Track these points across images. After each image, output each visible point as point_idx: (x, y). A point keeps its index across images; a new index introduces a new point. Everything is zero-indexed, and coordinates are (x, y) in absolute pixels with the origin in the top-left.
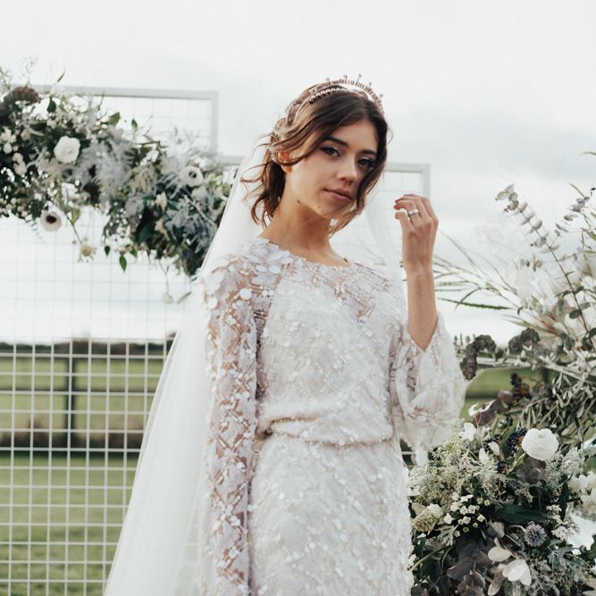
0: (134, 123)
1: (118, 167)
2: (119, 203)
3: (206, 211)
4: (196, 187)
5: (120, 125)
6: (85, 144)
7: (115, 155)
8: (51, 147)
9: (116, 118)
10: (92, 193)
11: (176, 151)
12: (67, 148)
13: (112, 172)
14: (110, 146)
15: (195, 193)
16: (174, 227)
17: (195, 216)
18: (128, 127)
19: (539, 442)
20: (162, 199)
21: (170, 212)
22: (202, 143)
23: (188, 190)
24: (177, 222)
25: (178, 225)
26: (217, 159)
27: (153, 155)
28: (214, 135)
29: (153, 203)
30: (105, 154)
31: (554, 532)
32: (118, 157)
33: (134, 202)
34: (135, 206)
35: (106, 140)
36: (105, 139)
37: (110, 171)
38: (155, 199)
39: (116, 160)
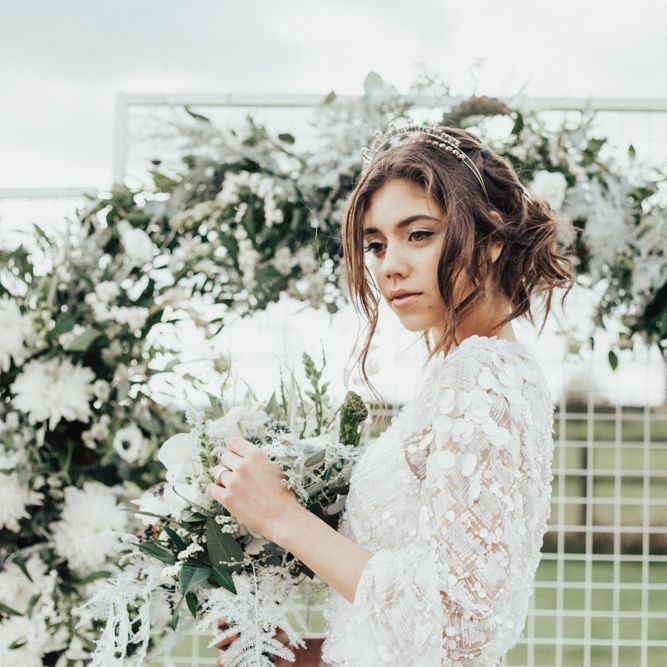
0: (632, 151)
5: (606, 153)
6: (571, 181)
7: (613, 199)
10: (581, 256)
13: (608, 225)
14: (605, 185)
30: (599, 199)
32: (618, 202)
33: (645, 270)
35: (601, 179)
36: (598, 174)
39: (615, 206)
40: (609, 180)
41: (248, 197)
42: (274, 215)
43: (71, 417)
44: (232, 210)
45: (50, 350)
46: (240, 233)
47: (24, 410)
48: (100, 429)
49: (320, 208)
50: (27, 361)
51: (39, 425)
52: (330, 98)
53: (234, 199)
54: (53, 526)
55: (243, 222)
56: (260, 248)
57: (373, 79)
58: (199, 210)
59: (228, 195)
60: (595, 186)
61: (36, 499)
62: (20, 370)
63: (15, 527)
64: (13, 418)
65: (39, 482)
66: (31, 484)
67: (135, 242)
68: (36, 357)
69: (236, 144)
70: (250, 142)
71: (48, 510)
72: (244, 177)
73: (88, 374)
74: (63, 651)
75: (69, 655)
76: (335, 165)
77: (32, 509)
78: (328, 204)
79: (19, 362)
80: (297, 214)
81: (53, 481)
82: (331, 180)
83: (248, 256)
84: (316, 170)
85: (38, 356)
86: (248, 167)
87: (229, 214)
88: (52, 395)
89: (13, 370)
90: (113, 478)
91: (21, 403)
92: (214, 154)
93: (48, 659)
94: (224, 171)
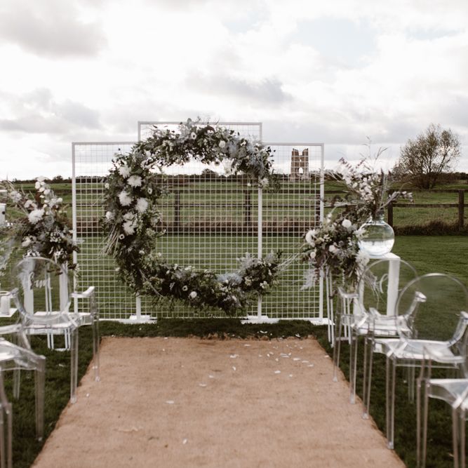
0: (239, 134)
1: (235, 148)
2: (236, 157)
3: (260, 160)
4: (257, 153)
5: (234, 134)
6: (227, 142)
7: (234, 145)
8: (218, 144)
9: (232, 132)
10: (228, 155)
11: (251, 142)
12: (222, 143)
14: (233, 142)
15: (257, 155)
17: (257, 162)
18: (237, 134)
19: (347, 223)
20: (248, 157)
21: (250, 160)
22: (258, 139)
23: (255, 154)
24: (252, 163)
26: (262, 144)
27: (244, 143)
28: (261, 136)
29: (245, 158)
35: (232, 140)
37: (233, 149)
41: (167, 145)
42: (171, 149)
43: (138, 186)
44: (165, 147)
45: (134, 173)
46: (167, 152)
48: (144, 188)
51: (133, 187)
52: (181, 123)
54: (135, 205)
55: (167, 150)
56: (170, 155)
57: (189, 120)
58: (158, 148)
59: (164, 145)
60: (231, 143)
61: (133, 200)
63: (129, 205)
64: (127, 186)
65: (133, 197)
67: (148, 153)
69: (165, 135)
70: (168, 134)
71: (134, 203)
72: (167, 141)
73: (140, 178)
74: (138, 227)
76: (183, 139)
77: (132, 202)
78: (182, 146)
79: (129, 176)
80: (175, 148)
81: (136, 197)
82: (183, 142)
83: (168, 156)
84: (180, 139)
85: (132, 175)
86: (166, 138)
87: (164, 148)
88: (135, 182)
89: (128, 178)
90: (144, 197)
91: (130, 183)
92: (159, 135)
93: (135, 229)
94: (162, 139)
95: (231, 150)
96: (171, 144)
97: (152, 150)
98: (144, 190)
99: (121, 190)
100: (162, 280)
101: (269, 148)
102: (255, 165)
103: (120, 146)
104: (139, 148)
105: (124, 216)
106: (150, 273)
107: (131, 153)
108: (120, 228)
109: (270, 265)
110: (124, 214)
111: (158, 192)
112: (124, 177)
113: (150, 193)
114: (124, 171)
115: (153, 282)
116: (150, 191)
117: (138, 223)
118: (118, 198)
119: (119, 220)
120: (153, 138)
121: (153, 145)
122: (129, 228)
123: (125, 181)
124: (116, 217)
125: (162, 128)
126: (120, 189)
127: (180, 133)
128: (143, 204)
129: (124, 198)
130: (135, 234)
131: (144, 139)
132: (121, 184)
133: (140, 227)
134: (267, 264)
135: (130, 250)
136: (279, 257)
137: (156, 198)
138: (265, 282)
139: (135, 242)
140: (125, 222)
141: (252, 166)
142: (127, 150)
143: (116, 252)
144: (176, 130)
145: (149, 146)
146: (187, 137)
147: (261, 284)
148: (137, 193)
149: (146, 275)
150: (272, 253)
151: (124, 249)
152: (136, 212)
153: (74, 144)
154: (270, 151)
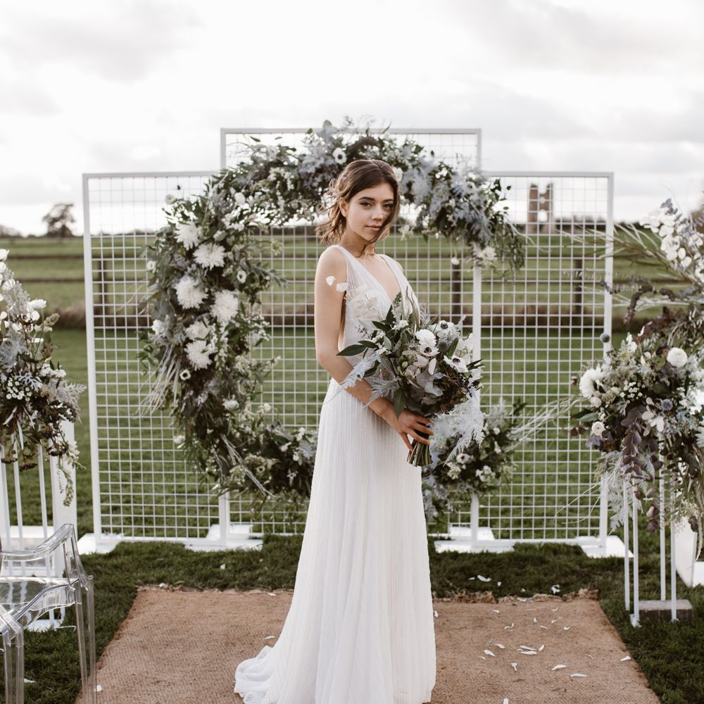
0: (432, 153)
1: (424, 184)
2: (427, 204)
3: (479, 208)
4: (472, 194)
5: (422, 154)
6: (405, 169)
7: (422, 176)
9: (419, 149)
10: (409, 199)
11: (458, 168)
14: (419, 170)
15: (471, 198)
16: (459, 219)
17: (473, 212)
18: (428, 154)
20: (452, 202)
21: (457, 210)
22: (472, 163)
23: (468, 196)
24: (461, 214)
25: (461, 217)
26: (483, 174)
27: (444, 172)
28: (479, 158)
29: (446, 205)
30: (416, 175)
31: (680, 402)
32: (425, 177)
33: (435, 203)
34: (436, 206)
35: (418, 165)
37: (421, 186)
38: (448, 202)
39: (423, 179)
40: (421, 168)
41: (279, 177)
42: (290, 186)
43: (217, 265)
44: (275, 182)
45: (208, 240)
46: (278, 193)
47: (200, 263)
48: (229, 270)
49: (308, 180)
50: (200, 244)
51: (205, 268)
52: (310, 131)
53: (275, 179)
54: (211, 306)
55: (279, 189)
56: (285, 198)
57: (327, 123)
58: (260, 183)
59: (272, 177)
60: (416, 171)
61: (206, 296)
62: (197, 248)
63: (198, 307)
64: (194, 266)
65: (207, 290)
66: (204, 290)
67: (239, 197)
68: (203, 243)
69: (274, 156)
70: (279, 155)
71: (210, 301)
72: (277, 169)
73: (222, 249)
74: (217, 353)
75: (220, 354)
76: (313, 164)
77: (203, 300)
78: (311, 179)
79: (196, 245)
80: (299, 183)
81: (212, 290)
82: (312, 170)
83: (281, 202)
84: (306, 165)
85: (203, 242)
86: (278, 164)
87: (273, 184)
88: (210, 257)
89: (194, 248)
90: (231, 288)
91: (198, 260)
92: (264, 157)
93: (212, 357)
94: (269, 165)
95: (416, 188)
96: (288, 175)
97: (247, 187)
98: (229, 275)
99: (183, 274)
100: (270, 462)
101: (498, 182)
102: (469, 220)
103: (182, 181)
104: (221, 185)
105: (188, 330)
106: (246, 445)
107: (203, 194)
108: (180, 354)
109: (497, 431)
110: (187, 325)
111: (261, 278)
112: (186, 246)
113: (243, 280)
114: (187, 234)
115: (253, 467)
116: (242, 277)
117: (219, 344)
118: (175, 291)
119: (178, 338)
120: (251, 162)
121: (249, 177)
122: (198, 356)
123: (189, 255)
124: (171, 332)
125: (270, 142)
126: (180, 273)
127: (308, 152)
128: (227, 305)
129: (188, 292)
130: (212, 366)
131: (232, 165)
132: (180, 261)
133: (222, 353)
134: (491, 431)
135: (202, 399)
136: (516, 413)
137: (257, 290)
138: (486, 468)
139: (212, 384)
140: (191, 341)
141: (461, 222)
142: (195, 190)
143: (175, 403)
144: (299, 146)
145: (242, 181)
146: (322, 161)
147: (478, 473)
148: (216, 279)
149: (239, 450)
150: (502, 404)
151: (191, 399)
152: (213, 320)
153: (86, 177)
154: (499, 188)
